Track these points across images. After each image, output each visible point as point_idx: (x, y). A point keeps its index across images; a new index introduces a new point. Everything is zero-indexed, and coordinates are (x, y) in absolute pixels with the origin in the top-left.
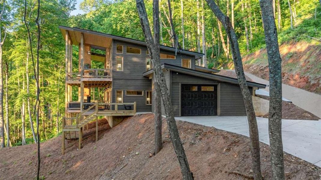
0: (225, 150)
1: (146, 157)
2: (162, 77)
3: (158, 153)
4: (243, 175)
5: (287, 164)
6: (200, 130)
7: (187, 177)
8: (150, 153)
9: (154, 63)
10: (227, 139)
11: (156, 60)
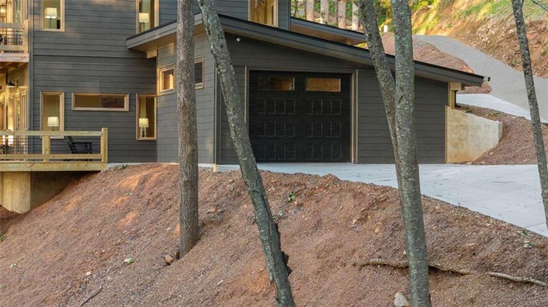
0: (355, 221)
1: (154, 265)
2: (220, 40)
3: (188, 251)
4: (389, 265)
5: (474, 230)
6: (299, 185)
7: (267, 232)
8: (166, 254)
9: (206, 14)
10: (360, 198)
11: (210, 9)
